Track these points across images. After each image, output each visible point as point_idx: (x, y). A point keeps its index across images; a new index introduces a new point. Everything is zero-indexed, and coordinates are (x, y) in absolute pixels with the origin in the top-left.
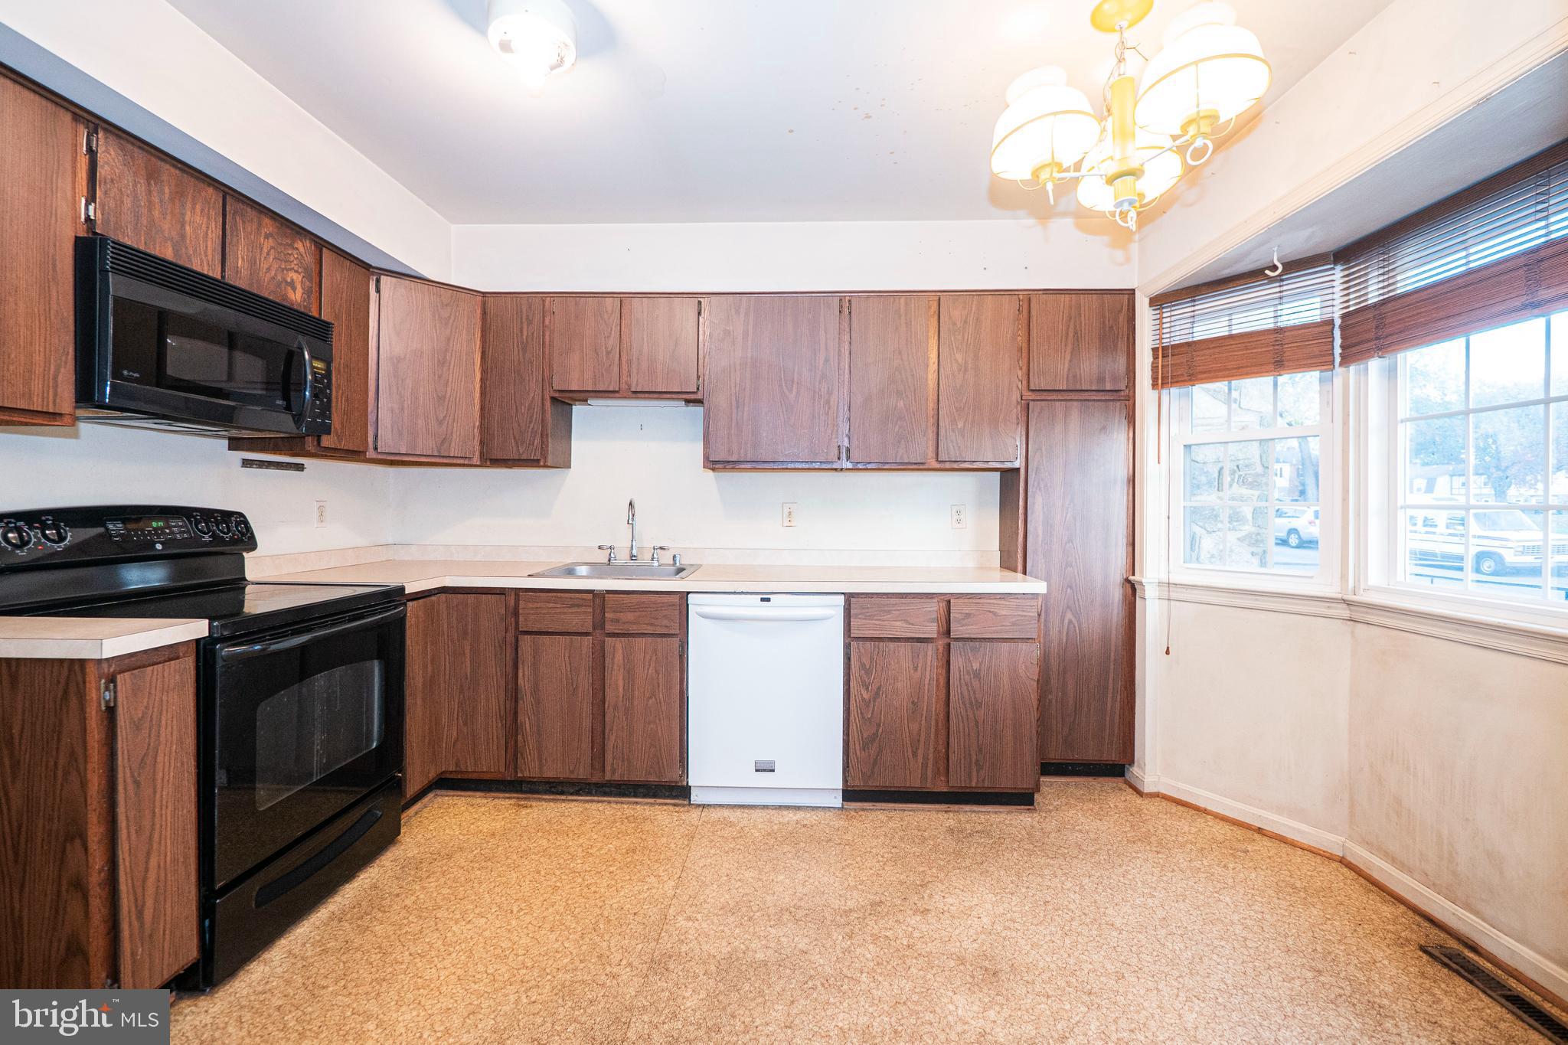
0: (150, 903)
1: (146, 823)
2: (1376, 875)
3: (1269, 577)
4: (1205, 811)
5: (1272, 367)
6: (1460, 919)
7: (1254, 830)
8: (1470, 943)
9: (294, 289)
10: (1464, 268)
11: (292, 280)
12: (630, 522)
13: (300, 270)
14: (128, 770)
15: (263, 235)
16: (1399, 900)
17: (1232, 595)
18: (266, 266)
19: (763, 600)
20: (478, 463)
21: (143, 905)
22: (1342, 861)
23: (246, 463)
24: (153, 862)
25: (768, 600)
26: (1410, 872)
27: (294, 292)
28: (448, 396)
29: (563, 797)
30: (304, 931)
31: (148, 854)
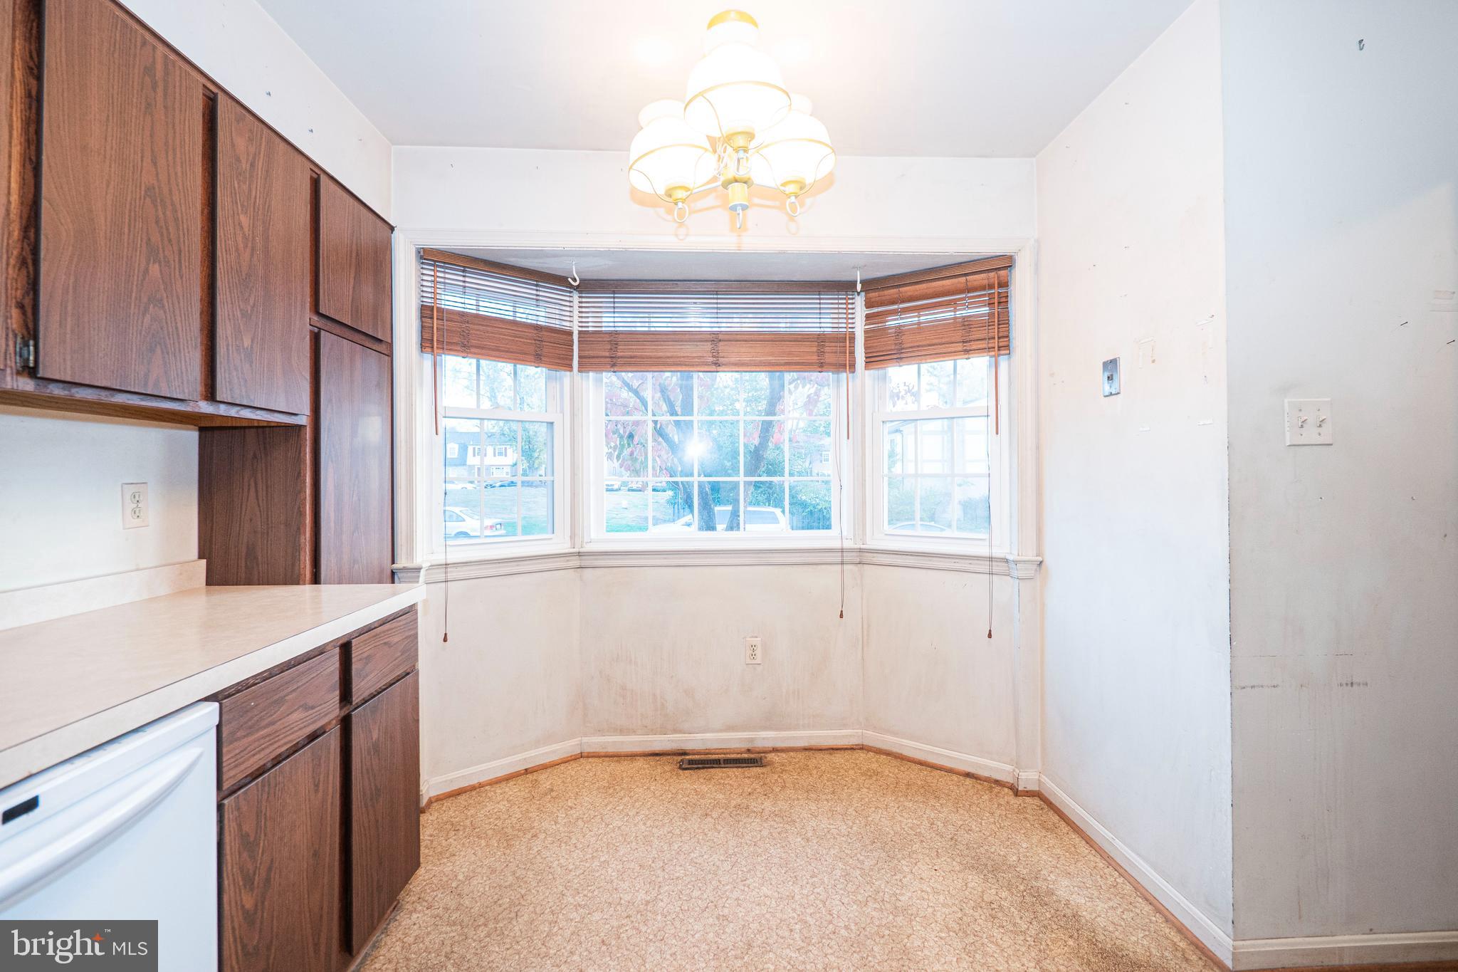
2: (611, 750)
3: (523, 543)
4: (481, 785)
5: (532, 358)
6: (672, 741)
7: (523, 774)
8: (681, 752)
10: (646, 329)
16: (633, 756)
17: (498, 565)
22: (581, 756)
26: (634, 732)
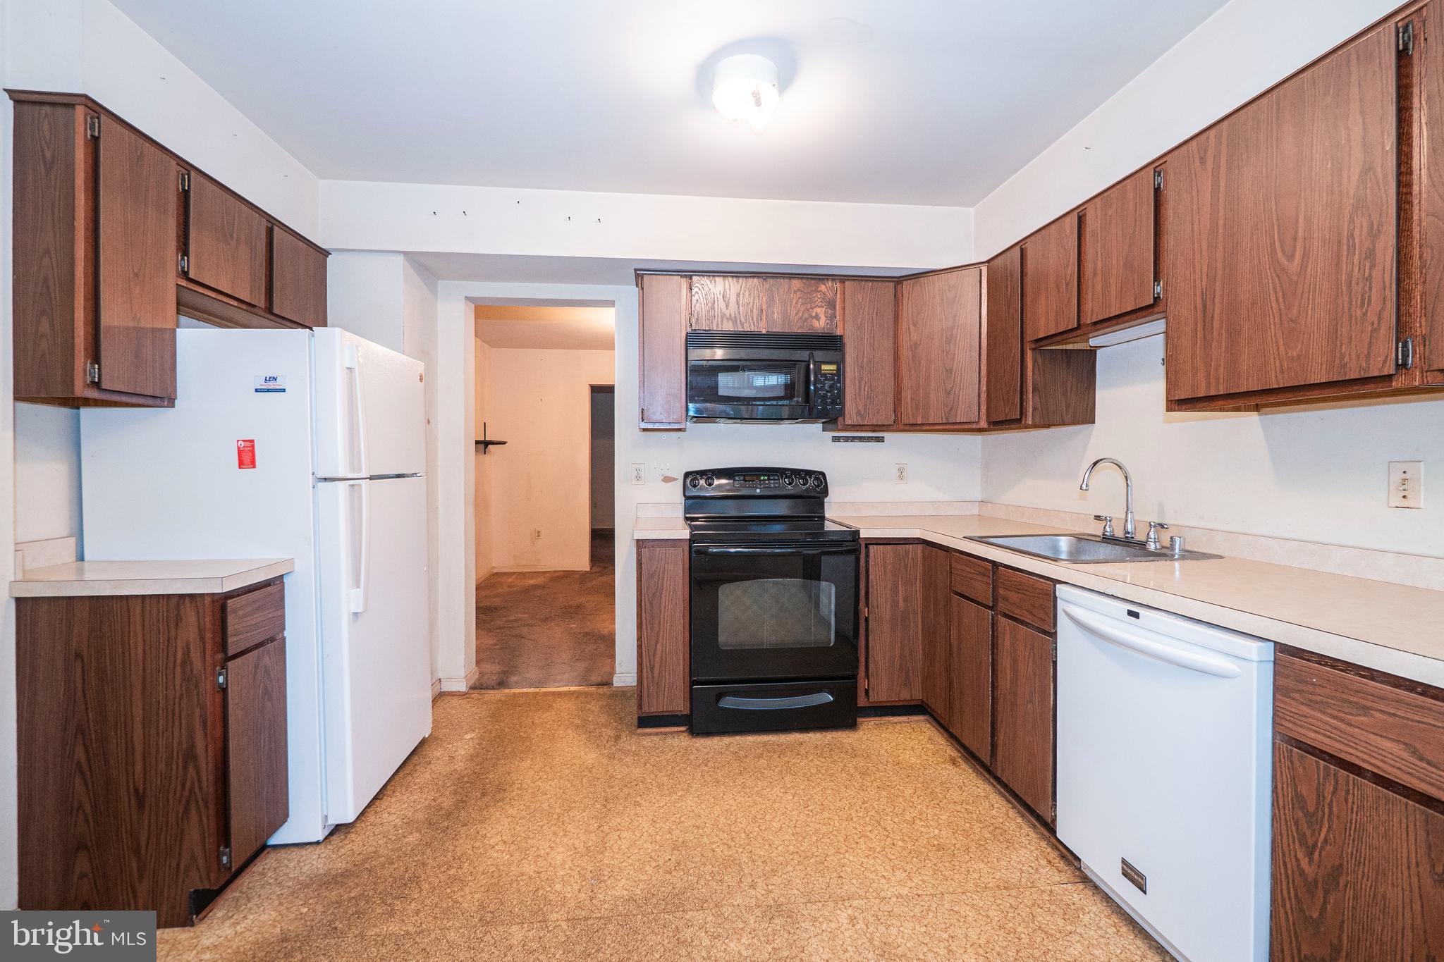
0: (657, 666)
1: (656, 626)
9: (818, 320)
11: (817, 314)
12: (1084, 487)
13: (823, 305)
14: (646, 596)
15: (793, 291)
18: (795, 312)
19: (1131, 613)
20: (986, 426)
21: (654, 665)
23: (836, 439)
24: (659, 647)
25: (1135, 615)
27: (819, 321)
28: (955, 368)
29: (988, 776)
30: (750, 739)
31: (657, 643)
